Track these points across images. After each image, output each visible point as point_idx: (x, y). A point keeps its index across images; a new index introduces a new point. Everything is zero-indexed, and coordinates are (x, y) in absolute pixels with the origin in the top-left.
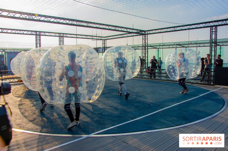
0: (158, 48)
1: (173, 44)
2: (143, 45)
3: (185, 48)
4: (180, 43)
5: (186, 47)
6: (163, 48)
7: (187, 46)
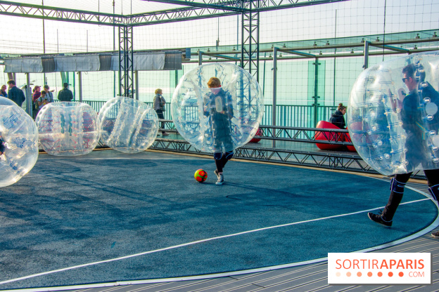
0: (317, 57)
1: (359, 41)
2: (243, 48)
3: (407, 54)
4: (388, 39)
5: (409, 52)
6: (335, 56)
7: (412, 48)
